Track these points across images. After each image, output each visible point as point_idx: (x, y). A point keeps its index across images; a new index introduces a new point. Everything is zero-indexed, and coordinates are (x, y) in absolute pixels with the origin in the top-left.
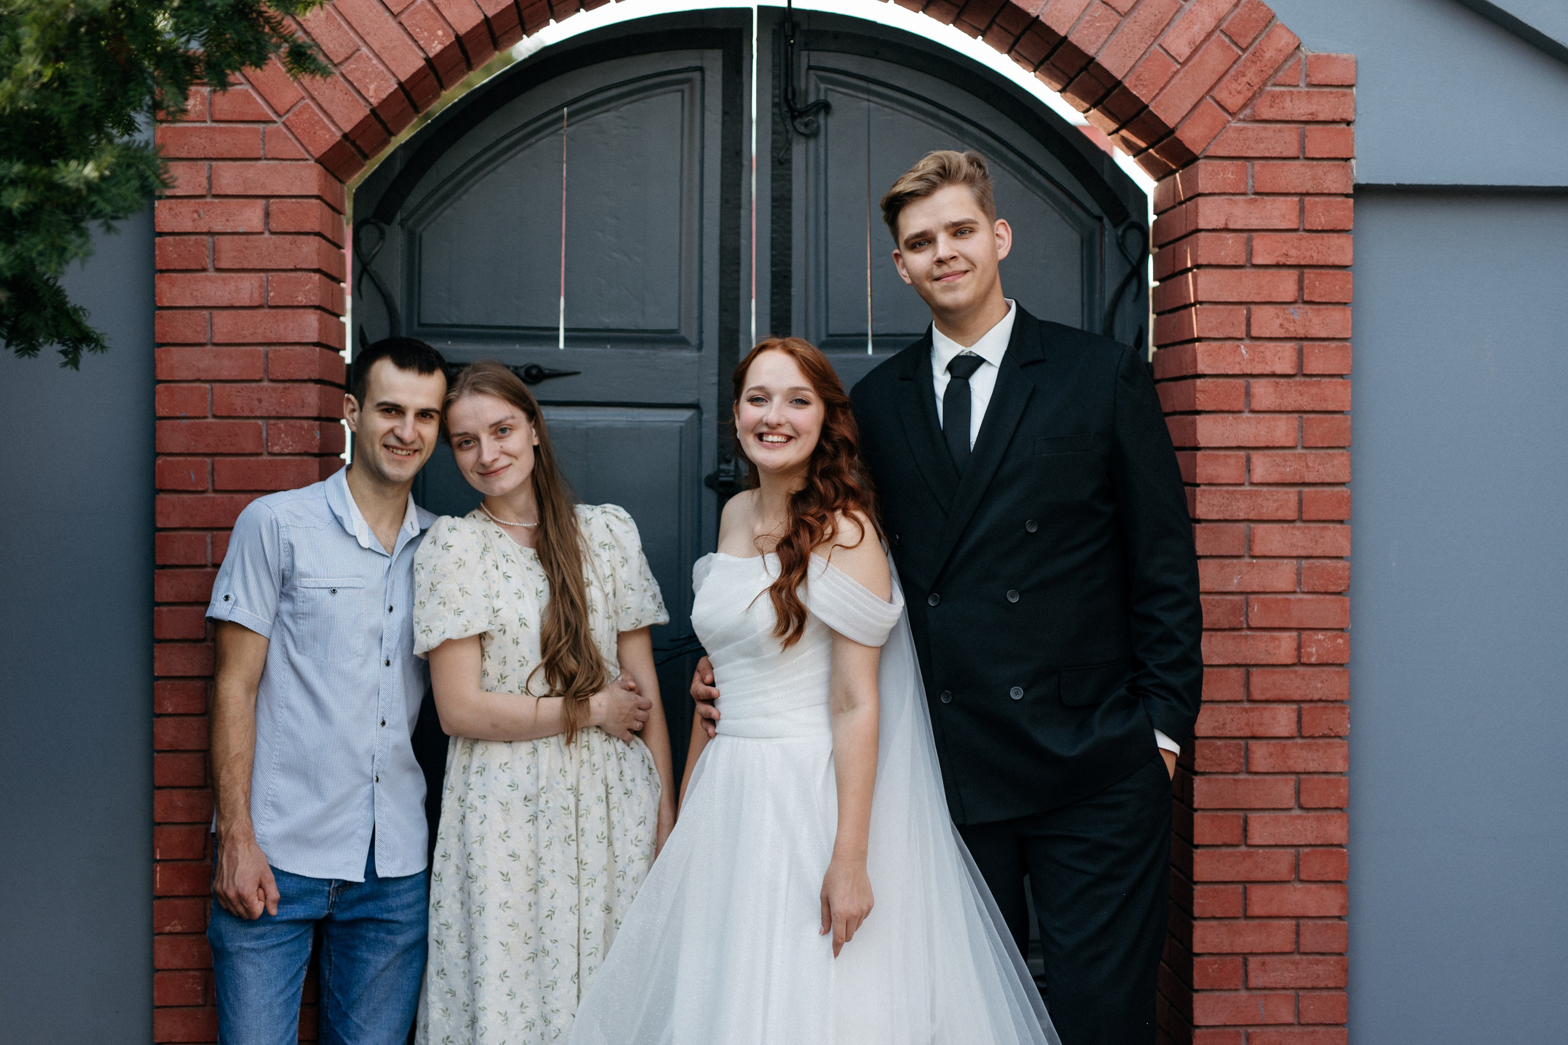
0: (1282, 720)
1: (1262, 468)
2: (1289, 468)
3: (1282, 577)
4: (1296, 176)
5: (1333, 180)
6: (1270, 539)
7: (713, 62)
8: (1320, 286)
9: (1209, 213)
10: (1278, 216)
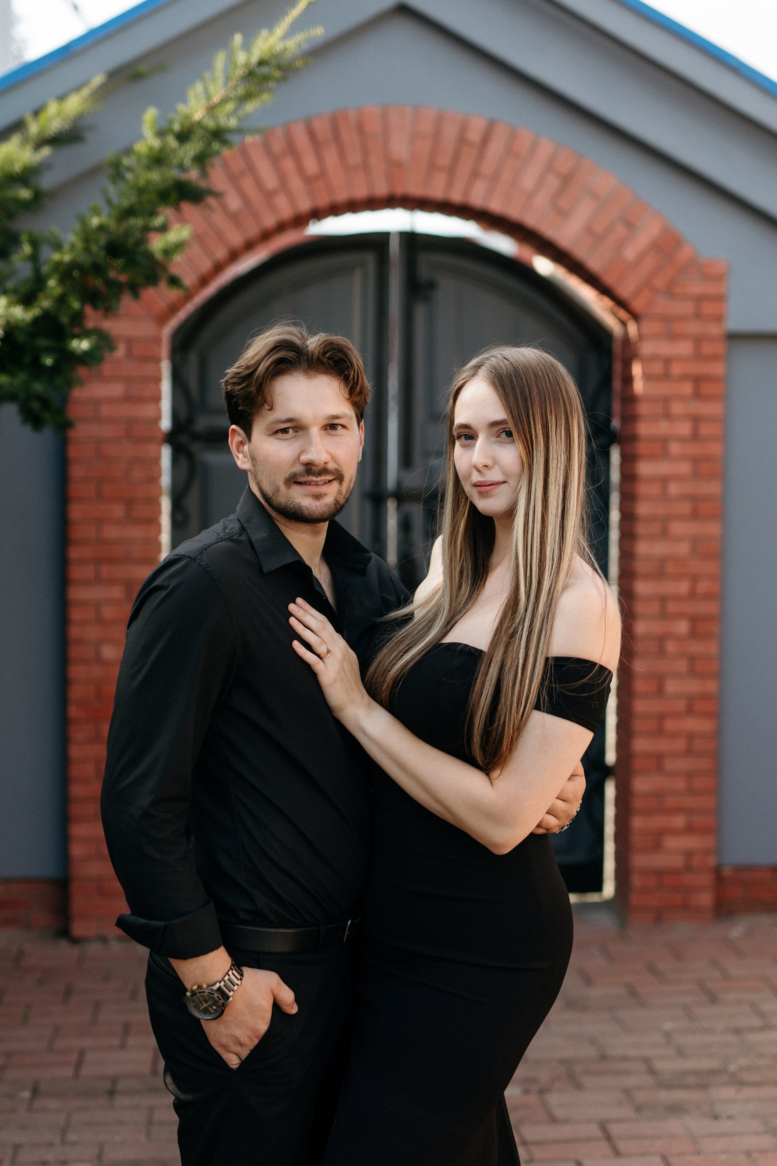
0: (682, 627)
1: (674, 489)
2: (688, 488)
3: (683, 549)
4: (694, 327)
5: (714, 330)
6: (678, 528)
7: (370, 259)
8: (707, 388)
9: (646, 348)
10: (684, 348)
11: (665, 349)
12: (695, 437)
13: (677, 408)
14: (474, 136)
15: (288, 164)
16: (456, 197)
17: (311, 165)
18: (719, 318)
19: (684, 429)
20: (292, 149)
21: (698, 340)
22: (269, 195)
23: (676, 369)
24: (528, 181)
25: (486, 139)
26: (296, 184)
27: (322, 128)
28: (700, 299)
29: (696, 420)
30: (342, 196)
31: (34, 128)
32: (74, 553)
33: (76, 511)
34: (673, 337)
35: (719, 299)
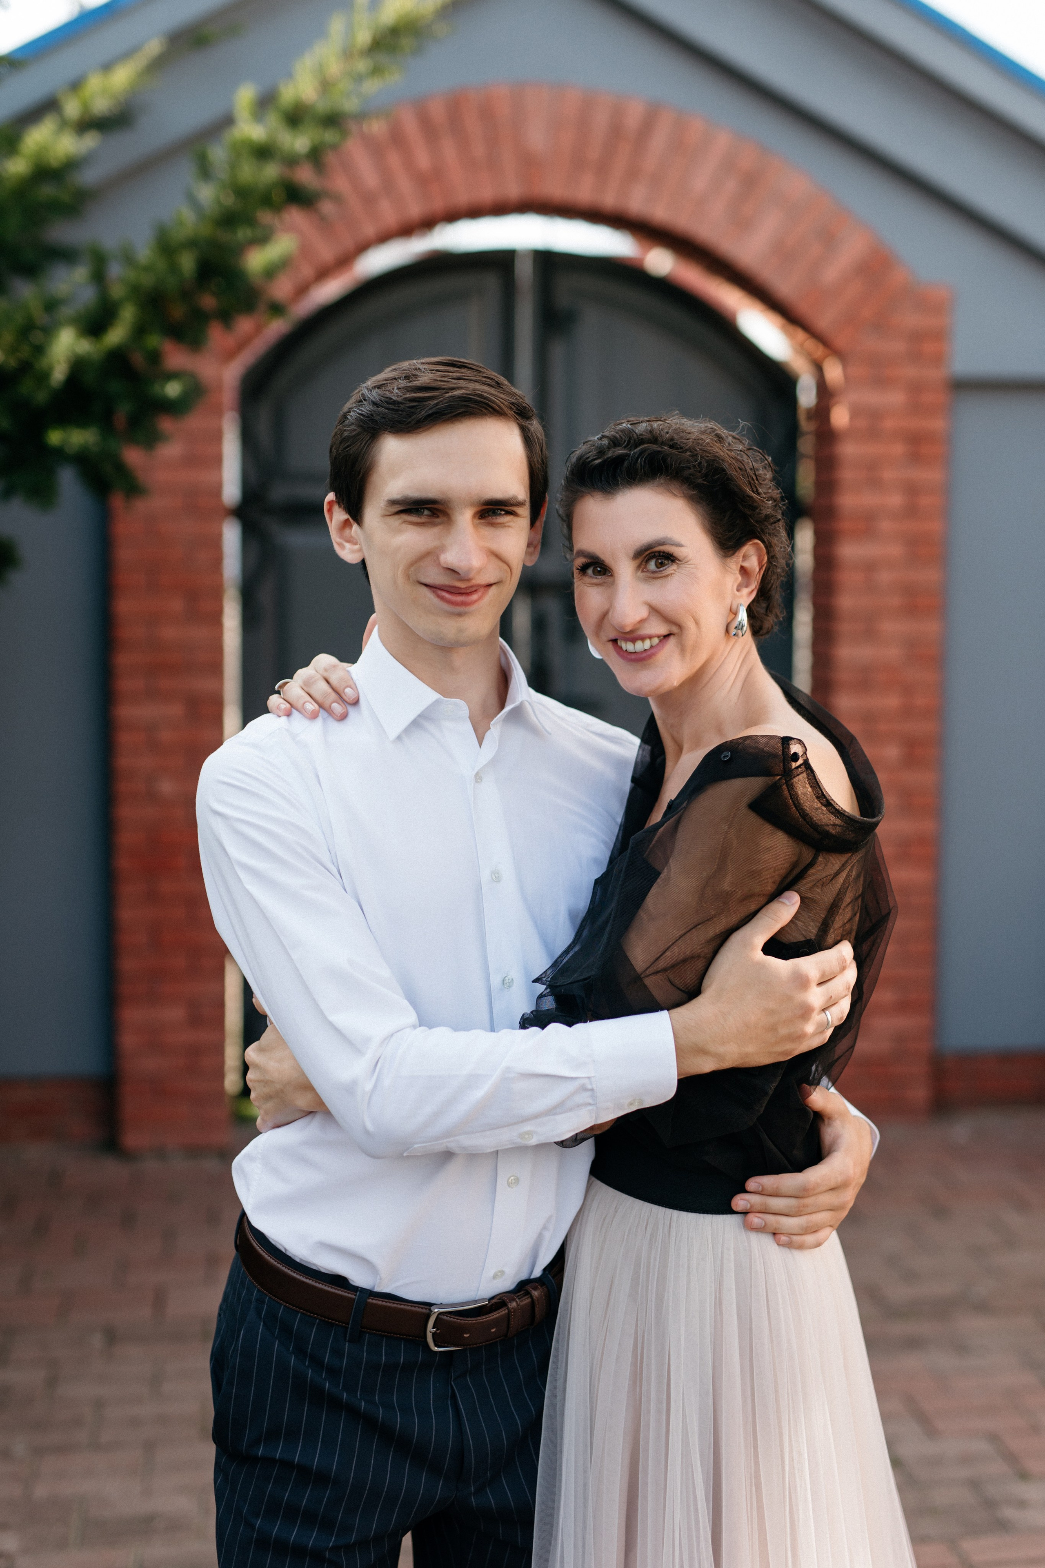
1: (883, 577)
2: (902, 576)
3: (894, 653)
5: (933, 375)
6: (888, 627)
7: (492, 282)
8: (927, 450)
11: (872, 398)
12: (911, 511)
13: (889, 474)
14: (632, 122)
15: (394, 159)
16: (609, 200)
17: (423, 160)
18: (938, 359)
19: (895, 500)
20: (397, 138)
21: (915, 388)
22: (369, 199)
23: (889, 424)
24: (700, 182)
25: (647, 127)
26: (405, 184)
27: (438, 112)
28: (918, 337)
29: (912, 490)
30: (462, 199)
31: (72, 108)
32: (122, 660)
33: (123, 606)
34: (881, 382)
35: (939, 335)
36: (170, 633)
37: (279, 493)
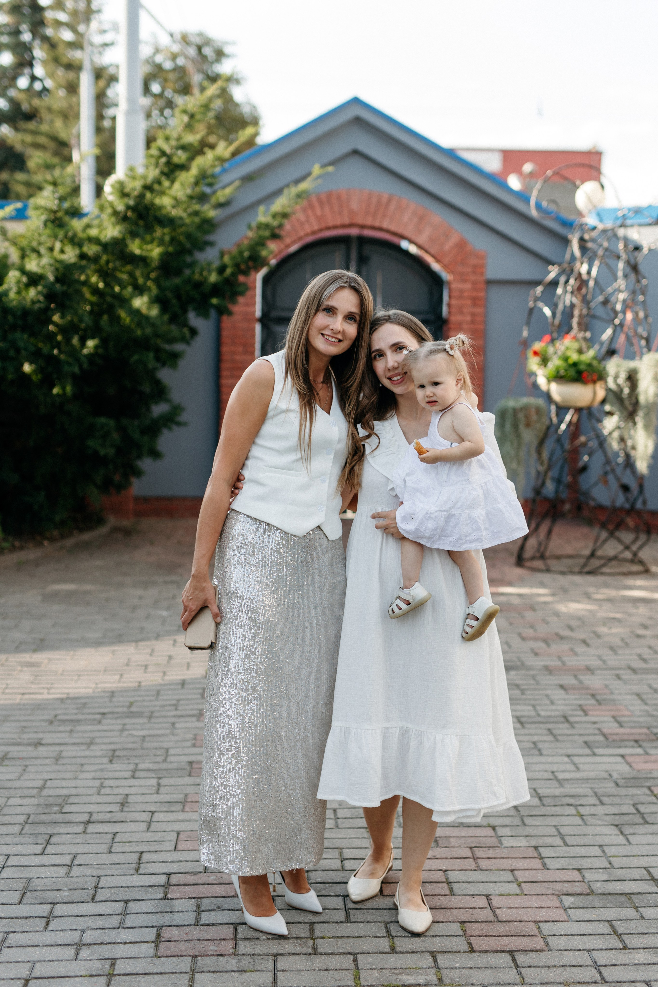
4: (472, 277)
5: (481, 279)
8: (478, 302)
10: (468, 286)
11: (461, 286)
12: (473, 322)
13: (466, 310)
14: (384, 200)
15: (310, 212)
16: (377, 224)
17: (319, 212)
18: (482, 274)
19: (468, 318)
20: (311, 206)
21: (474, 283)
22: (302, 224)
23: (466, 294)
24: (406, 219)
25: (389, 201)
26: (313, 220)
27: (323, 198)
28: (475, 267)
29: (473, 315)
30: (331, 223)
32: (224, 365)
33: (225, 349)
34: (464, 281)
35: (482, 266)
36: (238, 357)
37: (274, 314)
